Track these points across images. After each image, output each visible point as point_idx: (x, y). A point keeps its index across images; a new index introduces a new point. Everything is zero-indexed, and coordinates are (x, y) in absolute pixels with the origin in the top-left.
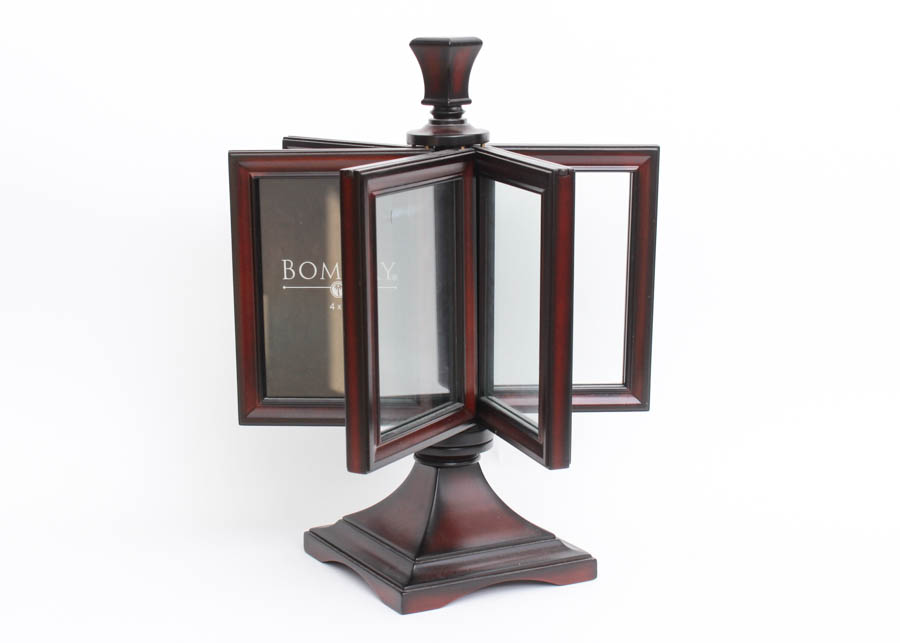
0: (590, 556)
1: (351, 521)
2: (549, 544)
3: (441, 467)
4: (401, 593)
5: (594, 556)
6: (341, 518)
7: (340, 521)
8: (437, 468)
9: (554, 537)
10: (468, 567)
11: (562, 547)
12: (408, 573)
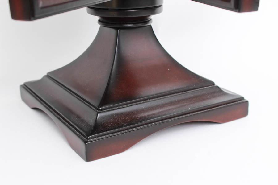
0: (242, 98)
1: (52, 76)
2: (205, 90)
3: (120, 29)
4: (85, 142)
5: (246, 98)
6: (46, 74)
7: (45, 76)
8: (117, 29)
9: (213, 84)
10: (146, 114)
11: (219, 91)
12: (92, 123)
